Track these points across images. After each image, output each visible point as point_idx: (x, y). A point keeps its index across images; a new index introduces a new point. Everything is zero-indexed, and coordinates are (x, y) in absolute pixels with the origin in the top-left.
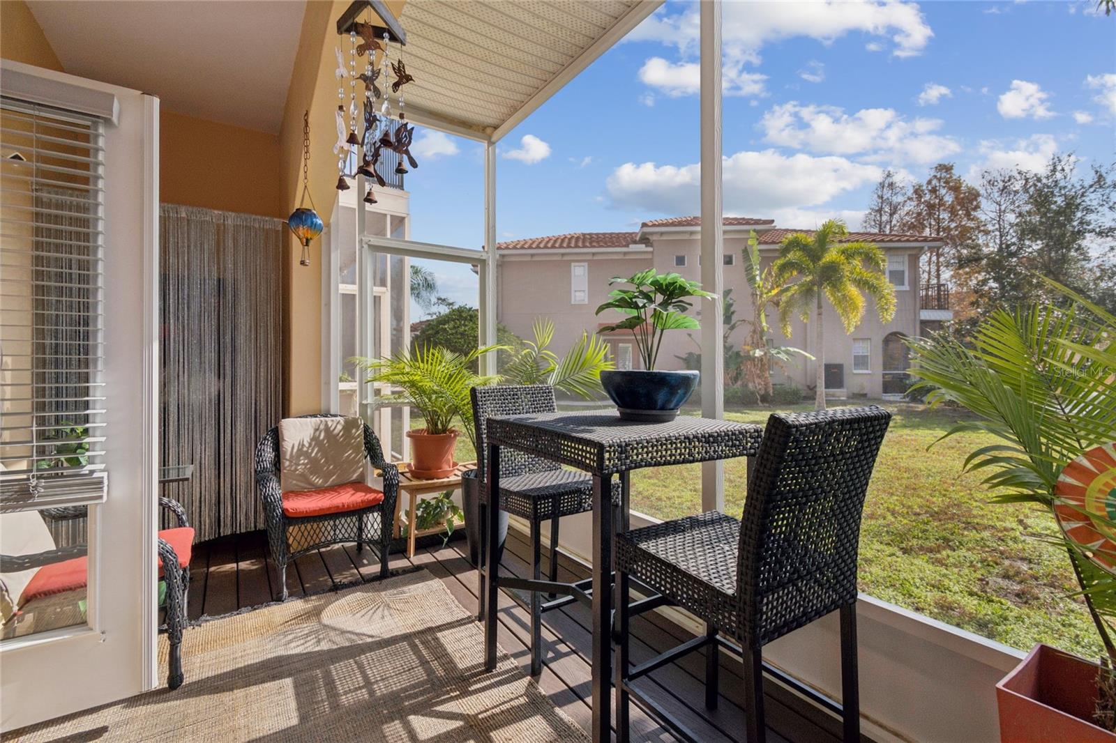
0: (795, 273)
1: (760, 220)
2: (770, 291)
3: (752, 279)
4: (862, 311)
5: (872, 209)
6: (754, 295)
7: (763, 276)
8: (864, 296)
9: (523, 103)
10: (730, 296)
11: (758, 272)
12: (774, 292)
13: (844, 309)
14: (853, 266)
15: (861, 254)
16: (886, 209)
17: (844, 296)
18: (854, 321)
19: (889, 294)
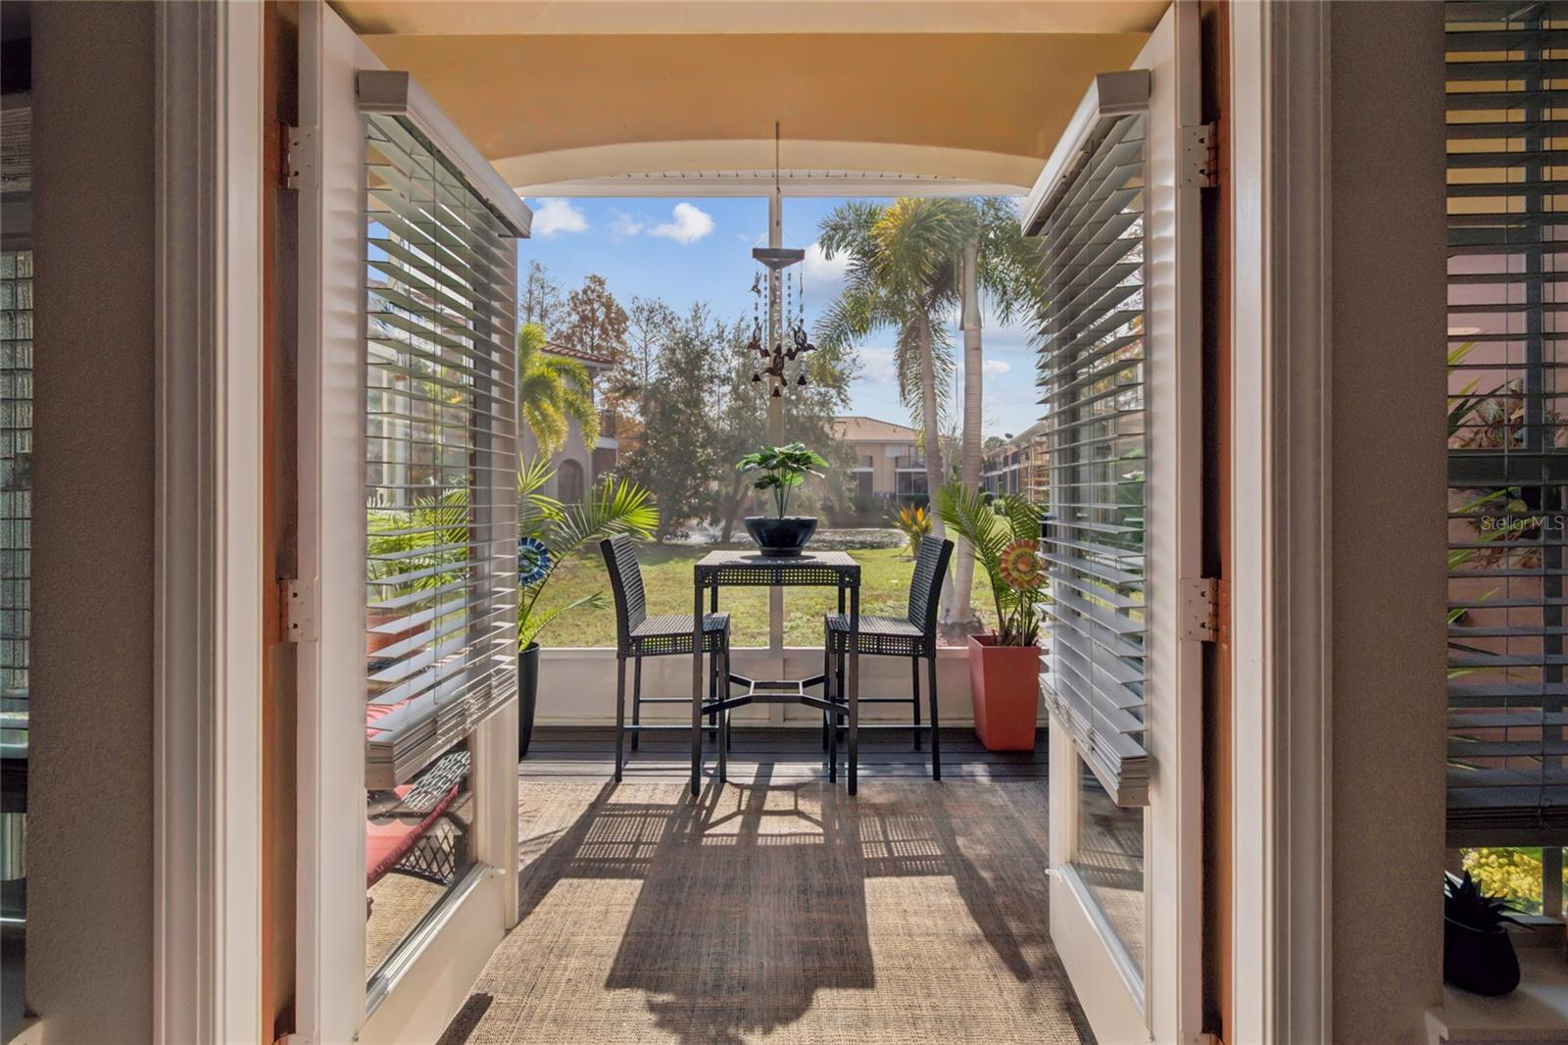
8: (568, 419)
13: (542, 431)
14: (561, 383)
15: (567, 372)
16: (537, 310)
17: (545, 416)
18: (551, 446)
19: (593, 420)
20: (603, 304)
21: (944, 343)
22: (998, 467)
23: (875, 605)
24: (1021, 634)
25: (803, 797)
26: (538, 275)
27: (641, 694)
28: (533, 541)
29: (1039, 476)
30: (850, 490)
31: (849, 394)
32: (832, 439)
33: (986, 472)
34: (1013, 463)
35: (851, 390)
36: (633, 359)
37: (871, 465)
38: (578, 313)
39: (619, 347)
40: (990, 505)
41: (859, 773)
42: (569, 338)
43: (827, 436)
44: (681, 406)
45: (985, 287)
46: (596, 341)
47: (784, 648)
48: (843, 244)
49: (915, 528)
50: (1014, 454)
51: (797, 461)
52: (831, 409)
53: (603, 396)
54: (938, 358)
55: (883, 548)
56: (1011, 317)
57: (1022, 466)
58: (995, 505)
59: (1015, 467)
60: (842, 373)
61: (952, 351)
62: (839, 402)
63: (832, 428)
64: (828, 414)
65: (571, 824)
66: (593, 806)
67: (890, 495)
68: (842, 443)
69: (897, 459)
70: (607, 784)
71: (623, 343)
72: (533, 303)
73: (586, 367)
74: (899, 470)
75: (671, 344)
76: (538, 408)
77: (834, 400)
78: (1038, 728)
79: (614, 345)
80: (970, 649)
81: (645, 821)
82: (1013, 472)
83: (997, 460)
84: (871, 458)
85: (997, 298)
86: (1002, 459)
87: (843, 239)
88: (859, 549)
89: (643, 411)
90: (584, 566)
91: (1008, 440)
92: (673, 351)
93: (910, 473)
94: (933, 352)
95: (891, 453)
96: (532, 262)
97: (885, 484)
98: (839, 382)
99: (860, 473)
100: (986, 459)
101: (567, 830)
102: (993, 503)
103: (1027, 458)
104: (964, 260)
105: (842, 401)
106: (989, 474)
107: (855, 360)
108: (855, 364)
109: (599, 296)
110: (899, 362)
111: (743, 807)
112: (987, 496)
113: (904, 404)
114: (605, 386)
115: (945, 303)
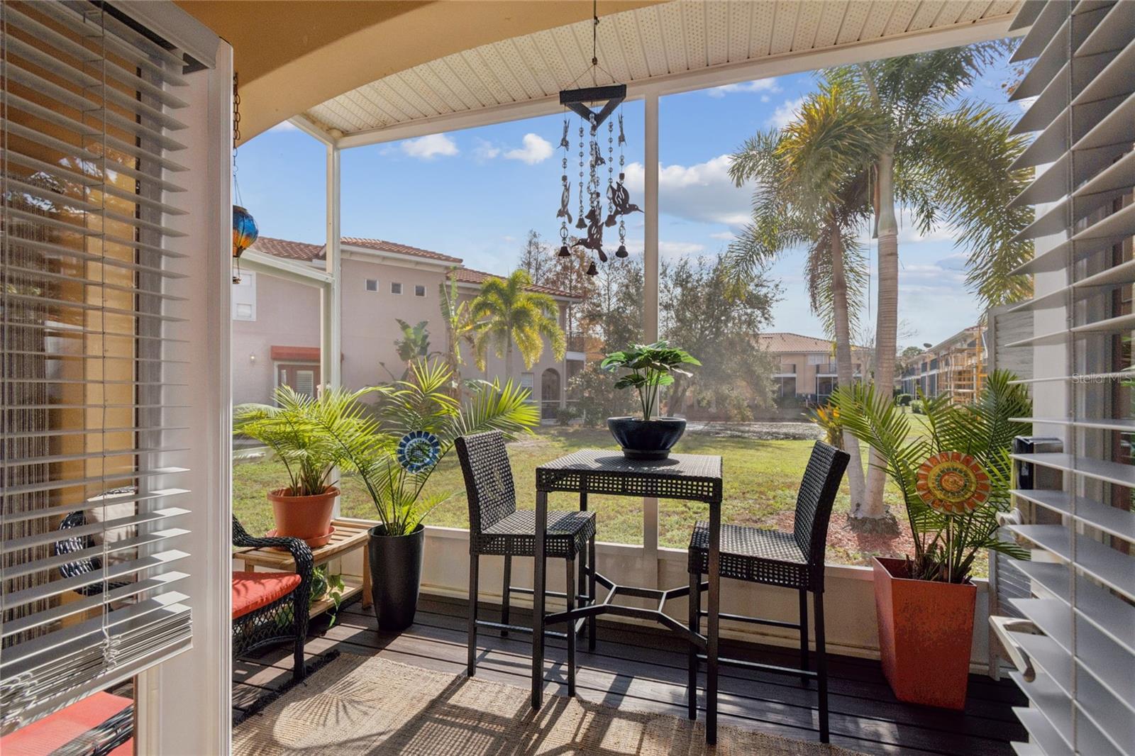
0: (488, 313)
1: (449, 257)
2: (464, 327)
3: (447, 314)
4: (540, 352)
5: (524, 262)
6: (449, 329)
7: (459, 312)
8: (542, 338)
9: (398, 123)
10: (426, 328)
11: (453, 308)
12: (468, 328)
13: (526, 348)
14: (536, 313)
15: (541, 304)
16: (534, 264)
17: (527, 337)
18: (532, 359)
19: (561, 339)
20: (578, 257)
21: (858, 256)
22: (916, 372)
23: (787, 492)
24: (947, 566)
25: (651, 736)
26: (535, 240)
27: (511, 583)
28: (427, 434)
29: (960, 380)
30: (774, 392)
31: (772, 314)
32: (757, 351)
33: (904, 376)
34: (932, 368)
35: (774, 310)
36: (599, 295)
37: (795, 372)
38: (561, 264)
39: (590, 287)
40: (907, 405)
41: (721, 707)
42: (554, 283)
43: (753, 348)
44: (630, 327)
45: (903, 199)
46: (574, 283)
47: (659, 548)
48: (754, 174)
49: (831, 424)
50: (932, 361)
51: (664, 360)
52: (756, 326)
53: (578, 323)
54: (852, 270)
55: (804, 439)
56: (932, 225)
57: (941, 371)
58: (913, 405)
59: (934, 372)
60: (766, 296)
61: (866, 263)
62: (763, 320)
63: (757, 342)
64: (754, 331)
65: (399, 727)
66: (433, 704)
67: (811, 395)
68: (766, 353)
69: (818, 367)
70: (458, 677)
71: (593, 284)
72: (532, 260)
73: (558, 301)
74: (819, 375)
75: (626, 281)
76: (523, 331)
77: (759, 319)
78: (970, 675)
79: (586, 285)
80: (874, 571)
81: (472, 735)
82: (932, 377)
83: (915, 366)
84: (794, 366)
85: (916, 209)
86: (920, 366)
87: (752, 169)
88: (783, 439)
89: (606, 332)
90: (553, 446)
91: (926, 349)
92: (627, 287)
93: (830, 378)
94: (846, 265)
95: (813, 361)
96: (531, 231)
97: (806, 388)
98: (760, 303)
99: (784, 378)
100: (904, 365)
101: (393, 733)
102: (911, 403)
103: (947, 364)
104: (878, 170)
105: (766, 319)
106: (907, 379)
107: (777, 285)
108: (777, 289)
109: (575, 251)
110: (809, 276)
111: (578, 740)
112: (904, 397)
113: (815, 314)
114: (579, 315)
115: (859, 217)
